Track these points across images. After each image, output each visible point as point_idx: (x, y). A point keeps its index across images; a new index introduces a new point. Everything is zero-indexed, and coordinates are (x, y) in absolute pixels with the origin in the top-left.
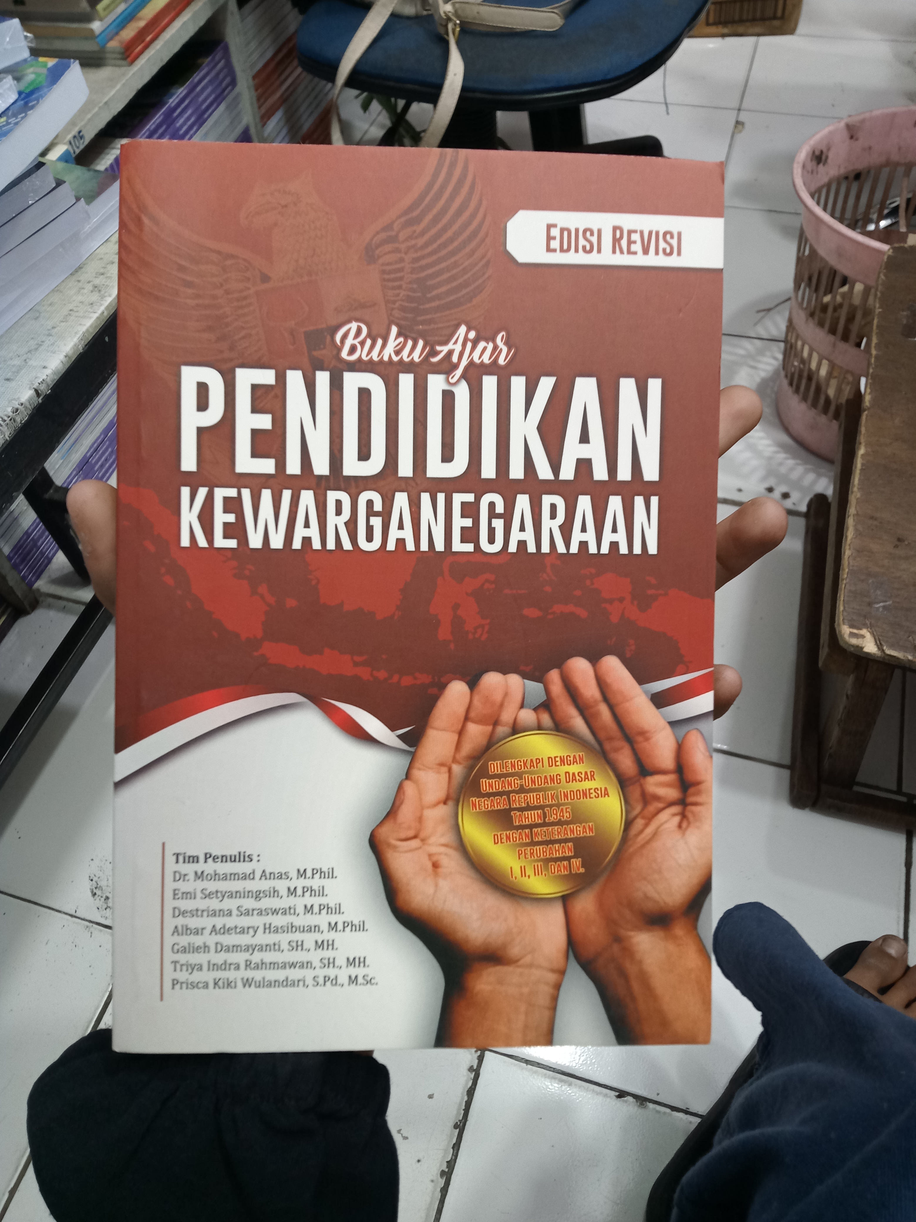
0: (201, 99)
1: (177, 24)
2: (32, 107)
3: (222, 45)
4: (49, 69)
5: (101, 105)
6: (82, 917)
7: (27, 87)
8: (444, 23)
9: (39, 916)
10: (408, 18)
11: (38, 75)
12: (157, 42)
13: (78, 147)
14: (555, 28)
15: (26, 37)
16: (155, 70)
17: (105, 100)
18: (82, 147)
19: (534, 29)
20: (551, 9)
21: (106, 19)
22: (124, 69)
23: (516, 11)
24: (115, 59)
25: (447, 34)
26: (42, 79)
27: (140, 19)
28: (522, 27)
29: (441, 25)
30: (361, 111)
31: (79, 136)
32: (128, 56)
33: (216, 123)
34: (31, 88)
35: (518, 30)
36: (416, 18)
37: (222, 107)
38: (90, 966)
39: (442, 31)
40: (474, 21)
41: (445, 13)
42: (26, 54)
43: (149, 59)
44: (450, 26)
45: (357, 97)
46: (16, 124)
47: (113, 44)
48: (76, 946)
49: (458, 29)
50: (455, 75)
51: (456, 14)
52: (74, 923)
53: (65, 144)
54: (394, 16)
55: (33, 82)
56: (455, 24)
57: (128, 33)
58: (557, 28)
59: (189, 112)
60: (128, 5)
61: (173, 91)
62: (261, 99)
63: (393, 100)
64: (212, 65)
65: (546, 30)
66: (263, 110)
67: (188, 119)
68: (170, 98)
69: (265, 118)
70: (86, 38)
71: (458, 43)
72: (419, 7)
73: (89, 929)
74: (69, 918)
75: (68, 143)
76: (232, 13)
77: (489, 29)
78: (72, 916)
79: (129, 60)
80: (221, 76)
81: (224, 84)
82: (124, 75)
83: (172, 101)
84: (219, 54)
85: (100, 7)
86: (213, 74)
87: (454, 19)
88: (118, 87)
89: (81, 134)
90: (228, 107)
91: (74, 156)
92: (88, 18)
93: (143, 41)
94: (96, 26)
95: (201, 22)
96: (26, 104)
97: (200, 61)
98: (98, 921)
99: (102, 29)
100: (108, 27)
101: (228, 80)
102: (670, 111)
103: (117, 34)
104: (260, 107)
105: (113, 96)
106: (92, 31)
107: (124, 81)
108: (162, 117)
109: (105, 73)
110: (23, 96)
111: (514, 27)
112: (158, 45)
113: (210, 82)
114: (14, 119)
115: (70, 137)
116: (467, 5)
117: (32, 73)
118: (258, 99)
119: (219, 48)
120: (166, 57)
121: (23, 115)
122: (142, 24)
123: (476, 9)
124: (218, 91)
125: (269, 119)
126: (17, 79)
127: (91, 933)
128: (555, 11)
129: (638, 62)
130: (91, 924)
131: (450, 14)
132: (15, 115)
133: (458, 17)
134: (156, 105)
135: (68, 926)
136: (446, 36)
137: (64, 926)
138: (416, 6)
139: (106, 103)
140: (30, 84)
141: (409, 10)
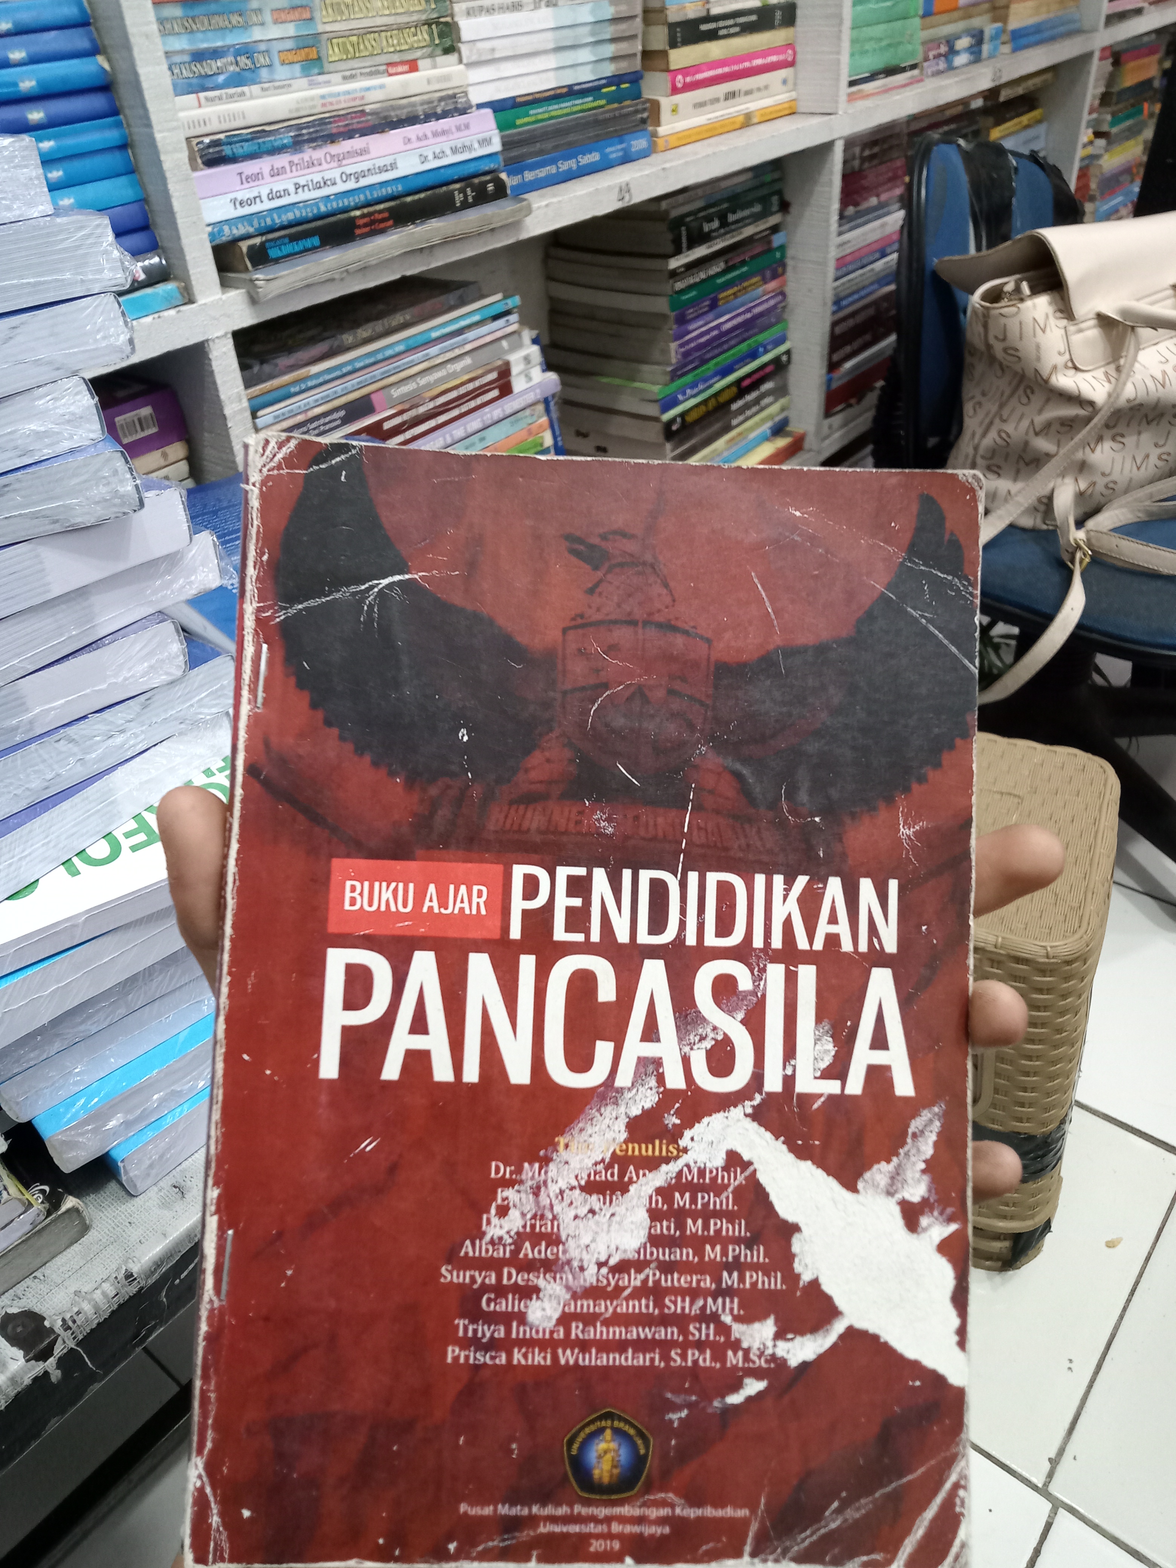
8: (1071, 550)
10: (1024, 530)
23: (1167, 554)
25: (1072, 562)
29: (1067, 551)
35: (1165, 574)
36: (1033, 532)
39: (1066, 557)
40: (1108, 554)
41: (1075, 540)
44: (1079, 555)
49: (1087, 560)
50: (1072, 608)
51: (1088, 542)
56: (1085, 554)
71: (1083, 574)
72: (1039, 521)
77: (1126, 566)
87: (1086, 548)
111: (1161, 569)
116: (1101, 533)
123: (1114, 542)
131: (1082, 543)
133: (1090, 547)
136: (1070, 565)
138: (1036, 518)
141: (1027, 522)
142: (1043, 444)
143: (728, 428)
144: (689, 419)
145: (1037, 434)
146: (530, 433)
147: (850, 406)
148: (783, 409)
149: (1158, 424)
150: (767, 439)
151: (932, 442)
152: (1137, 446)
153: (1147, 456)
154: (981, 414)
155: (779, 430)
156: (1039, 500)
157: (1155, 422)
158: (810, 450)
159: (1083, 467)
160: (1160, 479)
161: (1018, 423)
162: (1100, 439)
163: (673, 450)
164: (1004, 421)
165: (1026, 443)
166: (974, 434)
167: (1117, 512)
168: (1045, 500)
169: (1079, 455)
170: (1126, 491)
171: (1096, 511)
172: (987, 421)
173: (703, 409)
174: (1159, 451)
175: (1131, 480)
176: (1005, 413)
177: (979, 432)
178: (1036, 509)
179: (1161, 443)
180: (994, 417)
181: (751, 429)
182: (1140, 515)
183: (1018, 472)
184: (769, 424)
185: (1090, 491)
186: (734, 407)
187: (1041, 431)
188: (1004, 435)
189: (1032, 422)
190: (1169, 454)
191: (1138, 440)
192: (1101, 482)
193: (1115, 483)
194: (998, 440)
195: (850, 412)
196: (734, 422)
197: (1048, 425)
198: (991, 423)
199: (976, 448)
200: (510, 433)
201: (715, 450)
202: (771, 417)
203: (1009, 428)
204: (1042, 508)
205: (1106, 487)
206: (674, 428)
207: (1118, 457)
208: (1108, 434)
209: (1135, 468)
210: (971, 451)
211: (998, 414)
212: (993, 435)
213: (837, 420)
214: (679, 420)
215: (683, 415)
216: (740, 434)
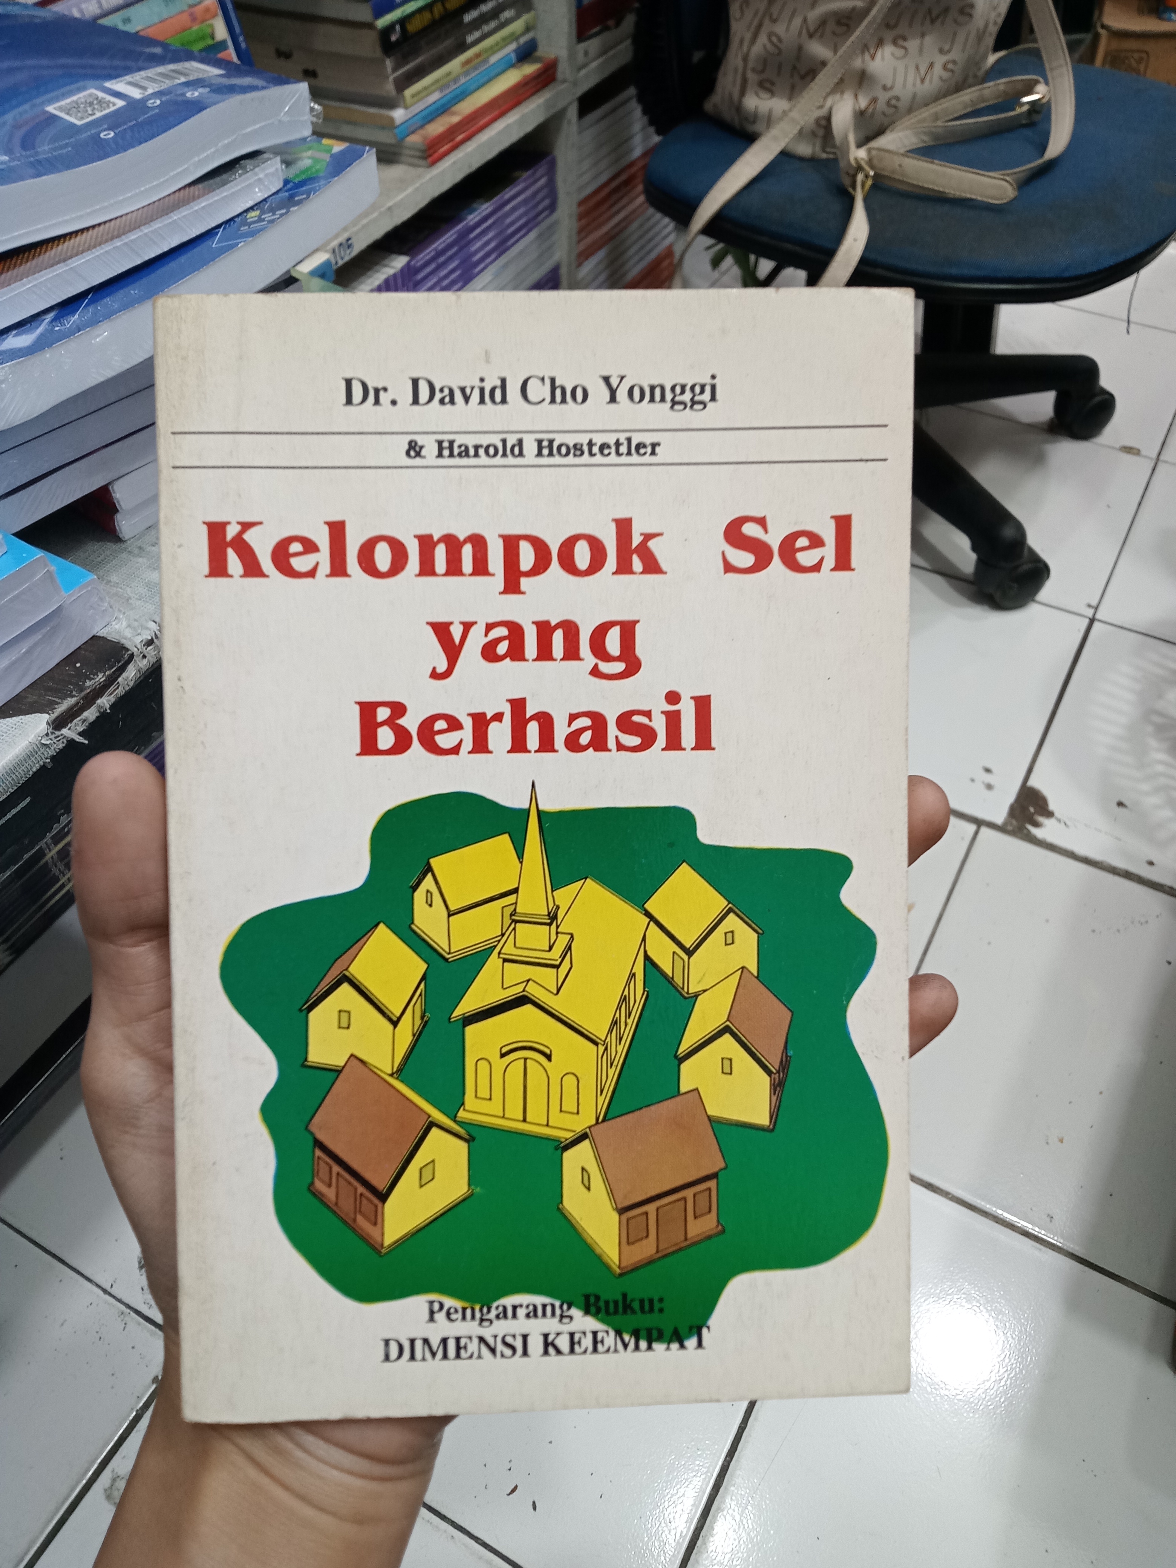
0: (508, 221)
1: (499, 126)
2: (300, 202)
3: (548, 158)
4: (333, 156)
5: (382, 209)
6: (119, 1297)
7: (297, 176)
8: (852, 172)
9: (61, 1281)
10: (801, 159)
11: (316, 160)
12: (469, 143)
13: (342, 258)
14: (1002, 199)
15: (312, 109)
16: (458, 177)
17: (390, 204)
18: (347, 258)
19: (973, 197)
20: (1004, 175)
21: (412, 109)
22: (421, 170)
23: (954, 172)
24: (413, 156)
25: (854, 186)
26: (321, 167)
27: (454, 114)
28: (958, 193)
29: (848, 173)
30: (708, 267)
31: (347, 244)
32: (430, 156)
33: (521, 253)
34: (303, 177)
35: (951, 196)
36: (812, 161)
37: (532, 235)
38: (113, 1375)
39: (847, 181)
40: (891, 175)
41: (856, 159)
42: (307, 132)
43: (454, 163)
44: (860, 177)
45: (708, 248)
46: (272, 222)
47: (415, 139)
48: (100, 1338)
49: (869, 182)
50: (855, 240)
51: (870, 162)
52: (106, 1303)
53: (326, 251)
54: (785, 155)
55: (308, 169)
56: (867, 176)
57: (436, 128)
58: (1005, 201)
59: (491, 235)
60: (443, 94)
61: (475, 205)
62: (583, 232)
63: (752, 257)
64: (532, 180)
65: (990, 201)
66: (582, 247)
67: (487, 243)
68: (470, 213)
69: (584, 256)
70: (383, 128)
71: (866, 200)
72: (818, 148)
73: (124, 1317)
74: (101, 1293)
75: (331, 251)
76: (569, 122)
77: (910, 189)
78: (105, 1291)
79: (430, 160)
80: (539, 196)
81: (541, 207)
82: (419, 177)
83: (472, 218)
84: (542, 169)
85: (408, 92)
86: (529, 192)
87: (867, 168)
88: (410, 190)
89: (350, 242)
90: (540, 236)
91: (335, 267)
92: (391, 104)
93: (452, 140)
94: (399, 115)
95: (529, 128)
96: (291, 197)
97: (516, 174)
98: (139, 1309)
99: (404, 119)
100: (414, 116)
101: (547, 202)
102: (1130, 331)
103: (422, 127)
104: (579, 242)
105: (402, 199)
106: (392, 120)
107: (417, 185)
108: (455, 236)
109: (396, 171)
110: (289, 186)
111: (947, 191)
112: (470, 147)
113: (525, 202)
114: (271, 214)
115: (335, 243)
116: (887, 154)
117: (309, 158)
118: (580, 231)
119: (544, 162)
120: (477, 162)
121: (284, 211)
122: (455, 119)
123: (897, 160)
124: (531, 215)
125: (587, 258)
126: (288, 163)
127: (125, 1324)
128: (1007, 178)
129: (1109, 261)
130: (128, 1311)
131: (863, 164)
132: (273, 210)
133: (872, 168)
134: (451, 219)
135: (97, 1305)
136: (851, 190)
137: (91, 1304)
138: (814, 145)
139: (390, 209)
140: (303, 172)
141: (804, 149)
142: (818, 49)
143: (462, 47)
144: (412, 27)
145: (811, 36)
146: (194, 18)
147: (607, 28)
148: (528, 29)
149: (943, 23)
150: (513, 66)
151: (698, 56)
152: (921, 51)
153: (931, 65)
154: (749, 14)
155: (526, 54)
156: (817, 121)
157: (939, 21)
158: (564, 81)
159: (862, 79)
160: (945, 96)
161: (790, 21)
162: (880, 43)
163: (394, 70)
164: (774, 21)
165: (800, 48)
166: (742, 42)
167: (901, 134)
168: (823, 123)
169: (857, 63)
170: (910, 110)
171: (880, 132)
172: (755, 23)
173: (427, 16)
174: (944, 58)
175: (914, 96)
176: (775, 10)
177: (748, 36)
178: (814, 134)
179: (946, 47)
180: (764, 16)
181: (493, 50)
182: (926, 138)
183: (793, 88)
184: (513, 46)
185: (870, 110)
186: (468, 18)
187: (816, 30)
188: (774, 39)
189: (805, 20)
190: (954, 62)
191: (922, 44)
192: (883, 97)
193: (898, 99)
194: (769, 46)
195: (607, 36)
196: (470, 39)
197: (823, 23)
198: (760, 26)
199: (745, 59)
200: (165, 15)
201: (449, 74)
202: (513, 37)
203: (780, 29)
204: (821, 132)
205: (888, 103)
206: (393, 38)
207: (900, 66)
208: (889, 35)
209: (918, 81)
210: (740, 63)
211: (767, 12)
212: (762, 39)
213: (593, 45)
214: (398, 28)
215: (403, 21)
216: (478, 55)
